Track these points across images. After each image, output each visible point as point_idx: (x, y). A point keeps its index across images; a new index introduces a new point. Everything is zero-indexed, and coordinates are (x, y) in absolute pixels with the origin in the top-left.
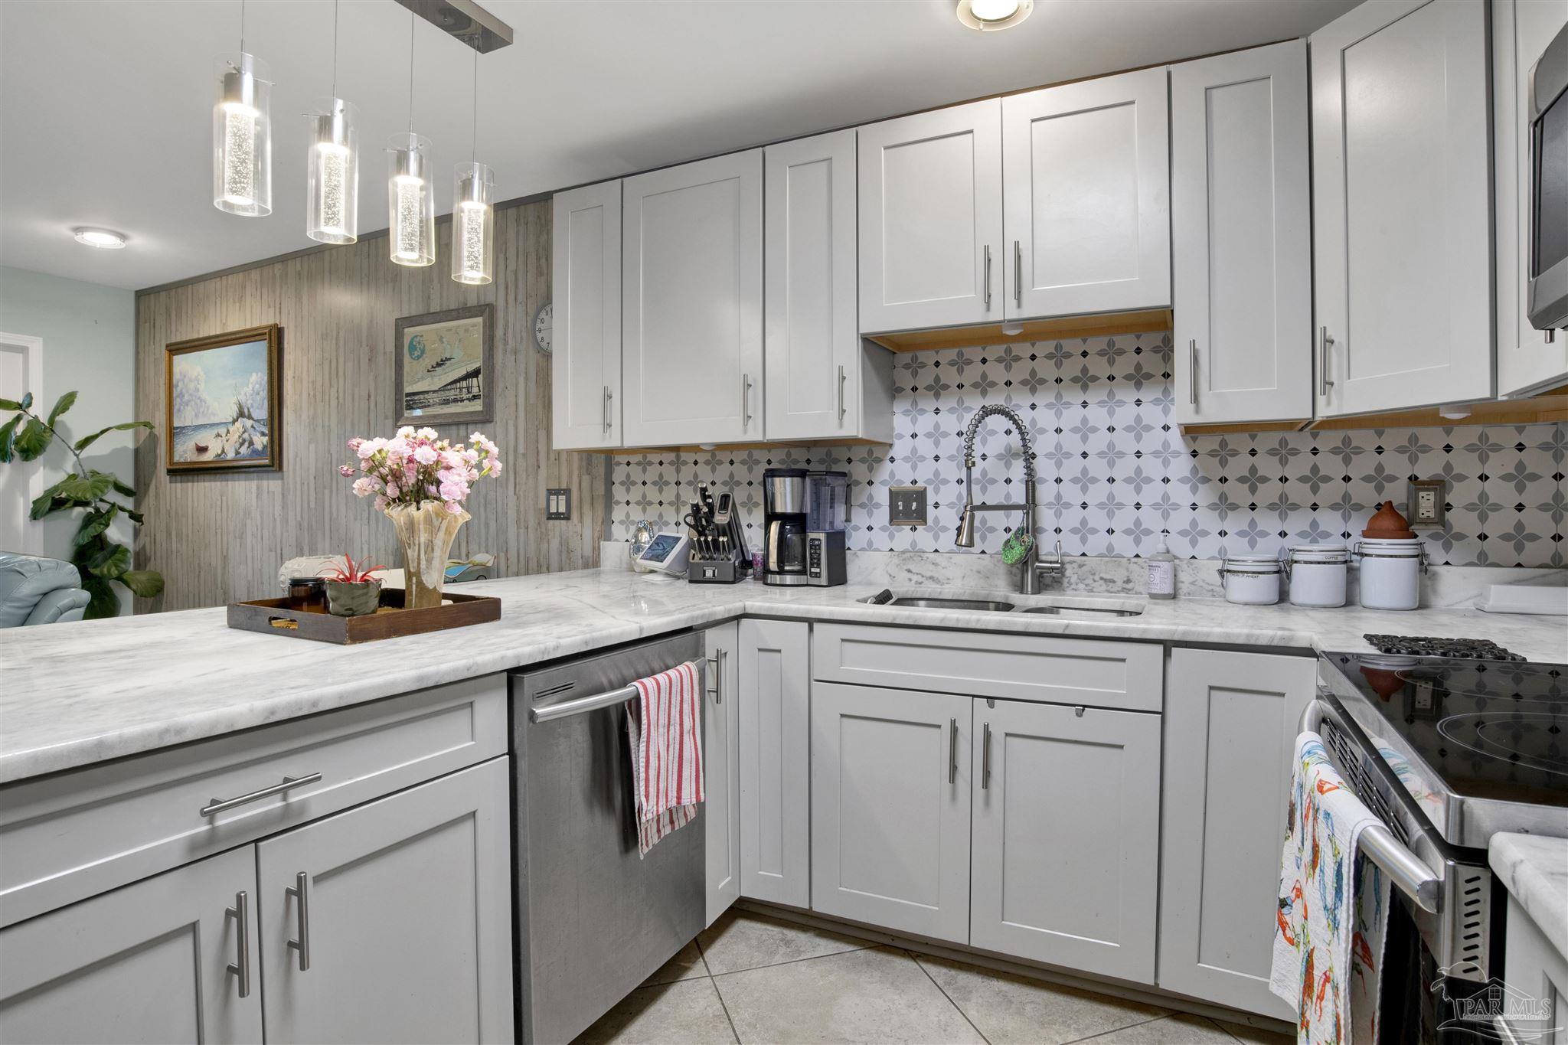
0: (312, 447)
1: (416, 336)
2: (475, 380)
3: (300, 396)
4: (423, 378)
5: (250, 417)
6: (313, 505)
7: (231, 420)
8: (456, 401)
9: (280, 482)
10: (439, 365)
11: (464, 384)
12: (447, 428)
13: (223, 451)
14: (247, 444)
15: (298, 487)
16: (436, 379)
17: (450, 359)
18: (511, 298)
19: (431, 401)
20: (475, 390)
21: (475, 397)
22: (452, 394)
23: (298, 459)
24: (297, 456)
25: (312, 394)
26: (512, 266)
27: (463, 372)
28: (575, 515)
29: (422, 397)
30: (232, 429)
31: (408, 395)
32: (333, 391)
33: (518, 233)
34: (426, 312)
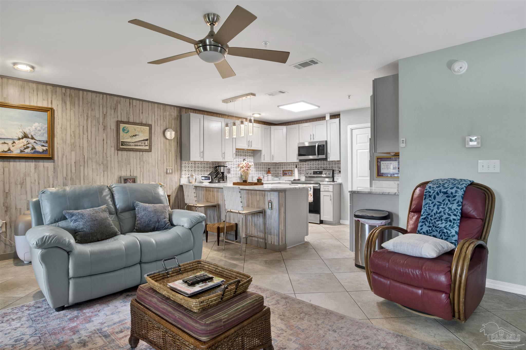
0: (73, 153)
1: (126, 127)
2: (146, 142)
3: (66, 135)
4: (128, 138)
5: (33, 138)
6: (73, 171)
7: (17, 138)
8: (140, 146)
9: (52, 164)
10: (134, 136)
11: (143, 142)
12: (136, 152)
13: (9, 150)
14: (30, 149)
15: (65, 165)
16: (133, 139)
17: (138, 135)
18: (156, 124)
19: (131, 145)
20: (146, 144)
21: (146, 146)
22: (139, 144)
23: (64, 156)
24: (63, 155)
25: (73, 135)
26: (156, 117)
27: (143, 139)
28: (173, 173)
29: (128, 143)
30: (17, 142)
31: (122, 142)
32: (85, 136)
33: (158, 110)
34: (128, 121)
